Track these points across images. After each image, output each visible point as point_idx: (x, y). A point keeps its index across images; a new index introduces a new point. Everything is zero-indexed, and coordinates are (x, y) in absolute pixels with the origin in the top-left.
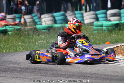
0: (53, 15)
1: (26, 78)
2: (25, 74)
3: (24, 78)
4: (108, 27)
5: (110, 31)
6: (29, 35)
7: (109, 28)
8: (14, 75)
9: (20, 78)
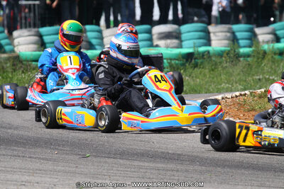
0: (38, 32)
1: (43, 159)
2: (39, 150)
3: (40, 158)
4: (171, 59)
5: (174, 68)
6: (4, 72)
7: (173, 62)
8: (15, 153)
9: (31, 157)
